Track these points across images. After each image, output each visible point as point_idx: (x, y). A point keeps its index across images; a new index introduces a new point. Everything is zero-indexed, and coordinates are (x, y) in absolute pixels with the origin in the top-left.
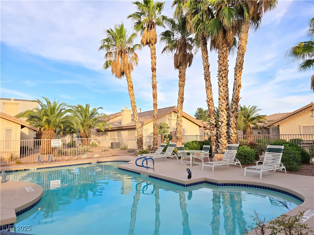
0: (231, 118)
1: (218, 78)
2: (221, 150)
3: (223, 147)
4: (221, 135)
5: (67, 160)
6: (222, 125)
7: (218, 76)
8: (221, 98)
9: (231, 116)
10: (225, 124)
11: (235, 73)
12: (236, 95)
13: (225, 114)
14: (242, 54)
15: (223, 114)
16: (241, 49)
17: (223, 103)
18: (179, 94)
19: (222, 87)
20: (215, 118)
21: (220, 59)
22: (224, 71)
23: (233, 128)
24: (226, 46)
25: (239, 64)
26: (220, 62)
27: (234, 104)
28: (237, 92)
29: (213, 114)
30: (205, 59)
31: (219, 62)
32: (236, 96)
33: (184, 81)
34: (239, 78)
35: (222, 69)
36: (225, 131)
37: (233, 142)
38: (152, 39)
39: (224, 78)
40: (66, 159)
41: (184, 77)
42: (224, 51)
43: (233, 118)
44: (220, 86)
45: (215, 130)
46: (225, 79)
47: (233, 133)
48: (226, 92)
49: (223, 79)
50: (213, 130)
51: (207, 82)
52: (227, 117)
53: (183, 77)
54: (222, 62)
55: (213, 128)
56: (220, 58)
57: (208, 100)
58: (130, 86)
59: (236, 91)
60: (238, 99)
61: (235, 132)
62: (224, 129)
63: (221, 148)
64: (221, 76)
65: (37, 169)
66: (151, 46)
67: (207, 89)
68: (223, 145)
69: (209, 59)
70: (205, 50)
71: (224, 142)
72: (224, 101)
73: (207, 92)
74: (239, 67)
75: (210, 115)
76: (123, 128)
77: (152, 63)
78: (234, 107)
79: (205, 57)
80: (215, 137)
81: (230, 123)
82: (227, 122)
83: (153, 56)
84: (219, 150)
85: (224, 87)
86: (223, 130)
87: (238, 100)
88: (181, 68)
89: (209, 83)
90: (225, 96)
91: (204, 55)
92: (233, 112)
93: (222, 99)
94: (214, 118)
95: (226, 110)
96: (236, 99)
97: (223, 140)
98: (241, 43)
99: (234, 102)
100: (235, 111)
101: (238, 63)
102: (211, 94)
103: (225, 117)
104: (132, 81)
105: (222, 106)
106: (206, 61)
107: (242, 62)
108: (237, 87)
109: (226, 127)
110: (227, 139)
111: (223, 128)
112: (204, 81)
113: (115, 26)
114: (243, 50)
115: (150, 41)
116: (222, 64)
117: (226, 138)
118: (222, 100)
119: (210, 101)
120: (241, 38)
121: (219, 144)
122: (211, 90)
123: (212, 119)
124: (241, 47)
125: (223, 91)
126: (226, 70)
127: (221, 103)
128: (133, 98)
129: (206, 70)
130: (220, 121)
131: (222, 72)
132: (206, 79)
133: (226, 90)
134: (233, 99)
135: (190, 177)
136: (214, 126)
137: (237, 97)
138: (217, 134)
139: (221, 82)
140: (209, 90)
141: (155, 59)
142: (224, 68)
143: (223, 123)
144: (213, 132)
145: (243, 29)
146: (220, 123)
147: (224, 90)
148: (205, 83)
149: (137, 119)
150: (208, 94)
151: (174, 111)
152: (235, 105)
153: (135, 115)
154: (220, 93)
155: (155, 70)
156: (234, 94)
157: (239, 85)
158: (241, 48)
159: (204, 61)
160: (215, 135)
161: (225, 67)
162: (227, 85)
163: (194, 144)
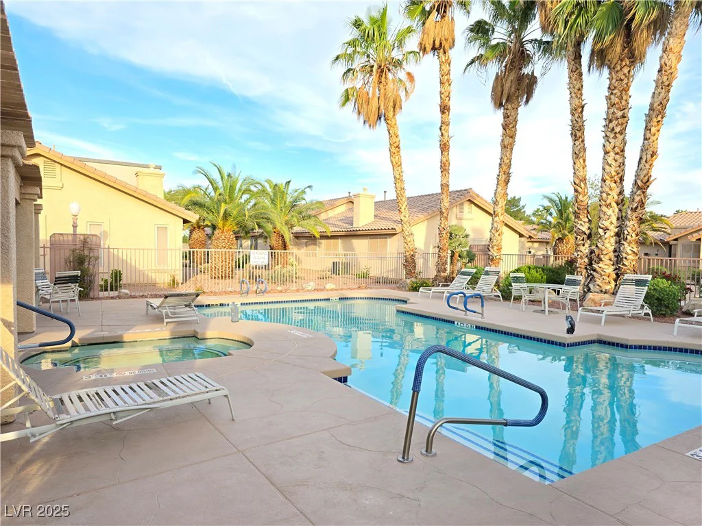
0: (628, 222)
1: (604, 134)
2: (598, 285)
3: (604, 281)
4: (602, 256)
5: (281, 292)
6: (606, 236)
7: (603, 129)
8: (608, 177)
9: (629, 216)
10: (613, 234)
11: (646, 127)
12: (645, 172)
13: (614, 212)
14: (667, 84)
15: (609, 212)
16: (666, 73)
17: (611, 189)
18: (500, 164)
19: (612, 154)
20: (590, 221)
21: (612, 93)
22: (620, 121)
23: (630, 243)
24: (628, 63)
25: (659, 105)
26: (612, 100)
27: (639, 192)
28: (648, 167)
29: (586, 212)
30: (576, 91)
31: (610, 99)
32: (645, 176)
33: (513, 137)
34: (655, 138)
35: (615, 116)
36: (612, 248)
37: (628, 271)
38: (446, 40)
39: (618, 135)
40: (279, 288)
41: (515, 126)
42: (625, 75)
43: (632, 223)
44: (608, 153)
45: (587, 245)
46: (620, 137)
47: (630, 252)
48: (619, 166)
49: (615, 137)
50: (584, 245)
51: (577, 143)
52: (618, 219)
53: (513, 127)
54: (617, 100)
55: (583, 240)
56: (613, 90)
57: (577, 182)
58: (395, 145)
59: (646, 165)
60: (647, 182)
61: (635, 250)
62: (609, 244)
63: (599, 282)
64: (613, 129)
65: (241, 304)
66: (441, 55)
67: (577, 158)
68: (605, 277)
69: (584, 91)
70: (578, 71)
71: (606, 271)
72: (613, 185)
73: (575, 163)
74: (657, 112)
75: (579, 213)
76: (359, 233)
77: (441, 93)
78: (637, 199)
79: (577, 87)
80: (586, 260)
81: (626, 232)
82: (616, 230)
83: (445, 80)
84: (594, 285)
85: (617, 154)
86: (607, 245)
87: (648, 184)
88: (509, 107)
89: (582, 145)
90: (618, 174)
91: (575, 82)
92: (635, 210)
93: (611, 181)
94: (587, 220)
95: (618, 204)
96: (644, 181)
97: (606, 267)
98: (667, 61)
99: (639, 188)
100: (639, 207)
101: (656, 105)
102: (583, 168)
103: (614, 219)
104: (399, 133)
105: (608, 194)
106: (579, 96)
107: (664, 102)
108: (649, 156)
109: (613, 240)
110: (613, 265)
111: (607, 241)
112: (570, 140)
113: (369, 10)
114: (670, 76)
115: (441, 43)
116: (618, 103)
117: (612, 263)
118: (609, 183)
119: (579, 182)
120: (668, 49)
121: (594, 274)
122: (584, 161)
123: (582, 222)
124: (668, 68)
125: (613, 163)
126: (625, 117)
127: (607, 190)
128: (400, 170)
129: (577, 115)
130: (602, 226)
131: (615, 123)
132: (576, 136)
133: (621, 160)
134: (636, 181)
135: (571, 330)
136: (585, 237)
137: (647, 177)
138: (592, 252)
139: (610, 143)
140: (581, 161)
141: (450, 85)
142: (620, 114)
143: (608, 232)
144: (582, 248)
145: (674, 28)
146: (601, 231)
147: (616, 161)
148: (572, 144)
149: (407, 216)
150: (576, 167)
151: (469, 200)
152: (640, 195)
153: (403, 208)
154: (607, 167)
155: (449, 109)
156: (639, 169)
157: (653, 152)
158: (665, 71)
159: (574, 95)
160: (587, 256)
161: (622, 112)
162: (623, 151)
163: (533, 272)
